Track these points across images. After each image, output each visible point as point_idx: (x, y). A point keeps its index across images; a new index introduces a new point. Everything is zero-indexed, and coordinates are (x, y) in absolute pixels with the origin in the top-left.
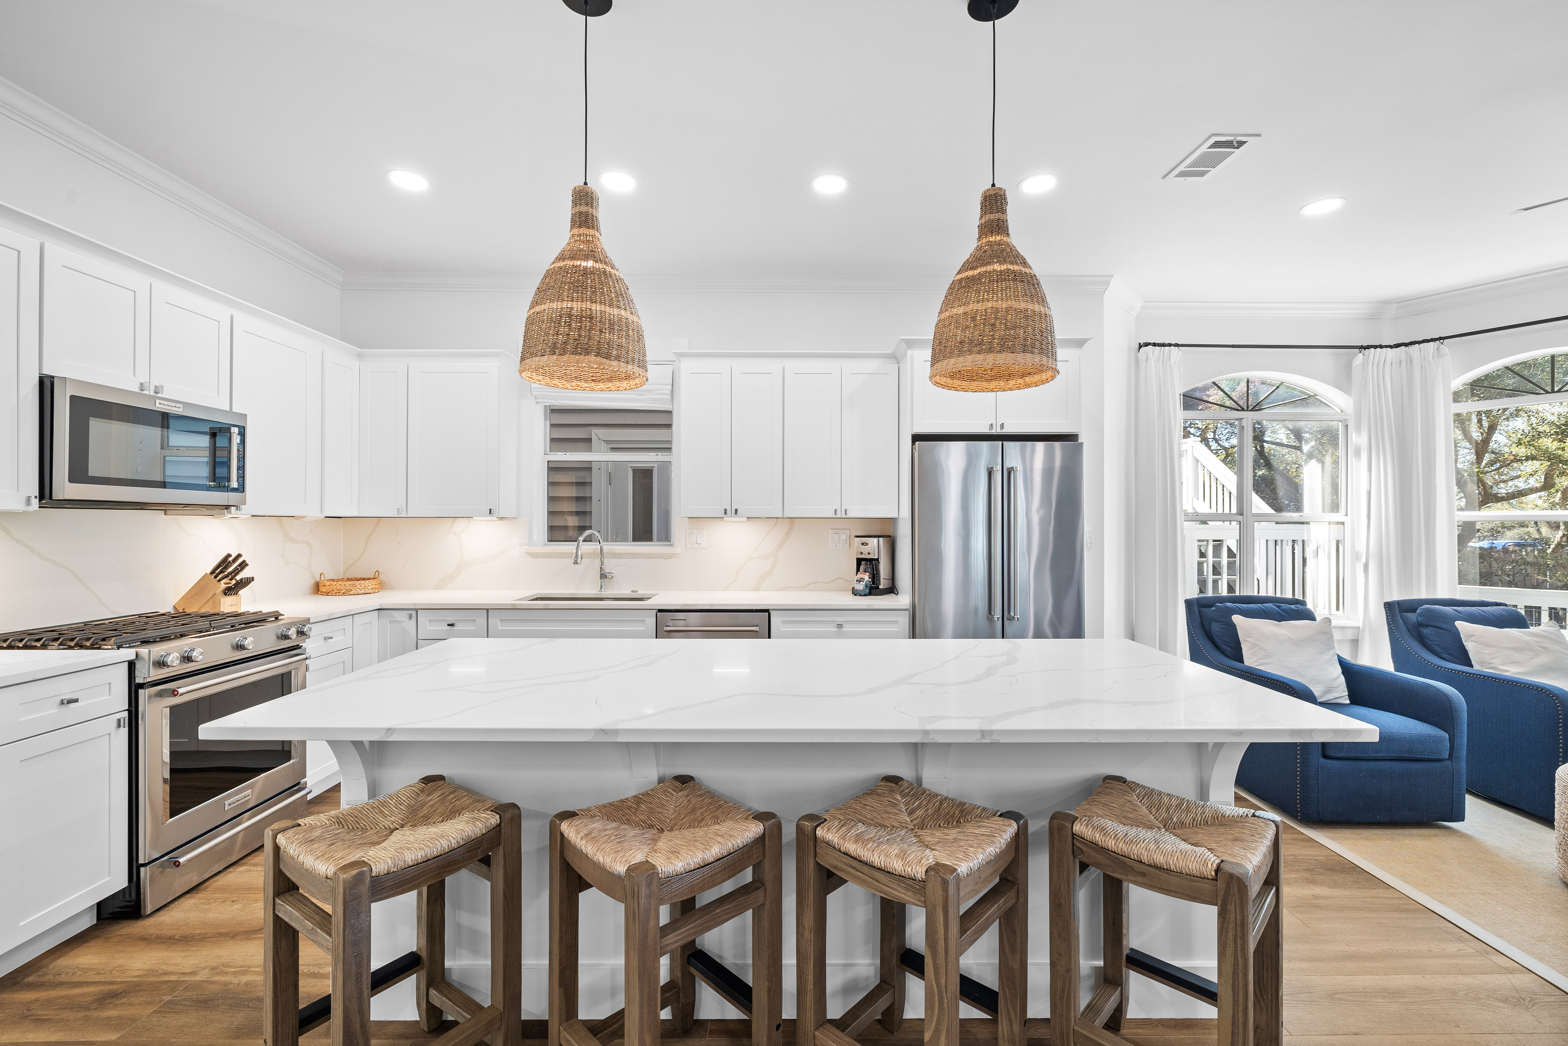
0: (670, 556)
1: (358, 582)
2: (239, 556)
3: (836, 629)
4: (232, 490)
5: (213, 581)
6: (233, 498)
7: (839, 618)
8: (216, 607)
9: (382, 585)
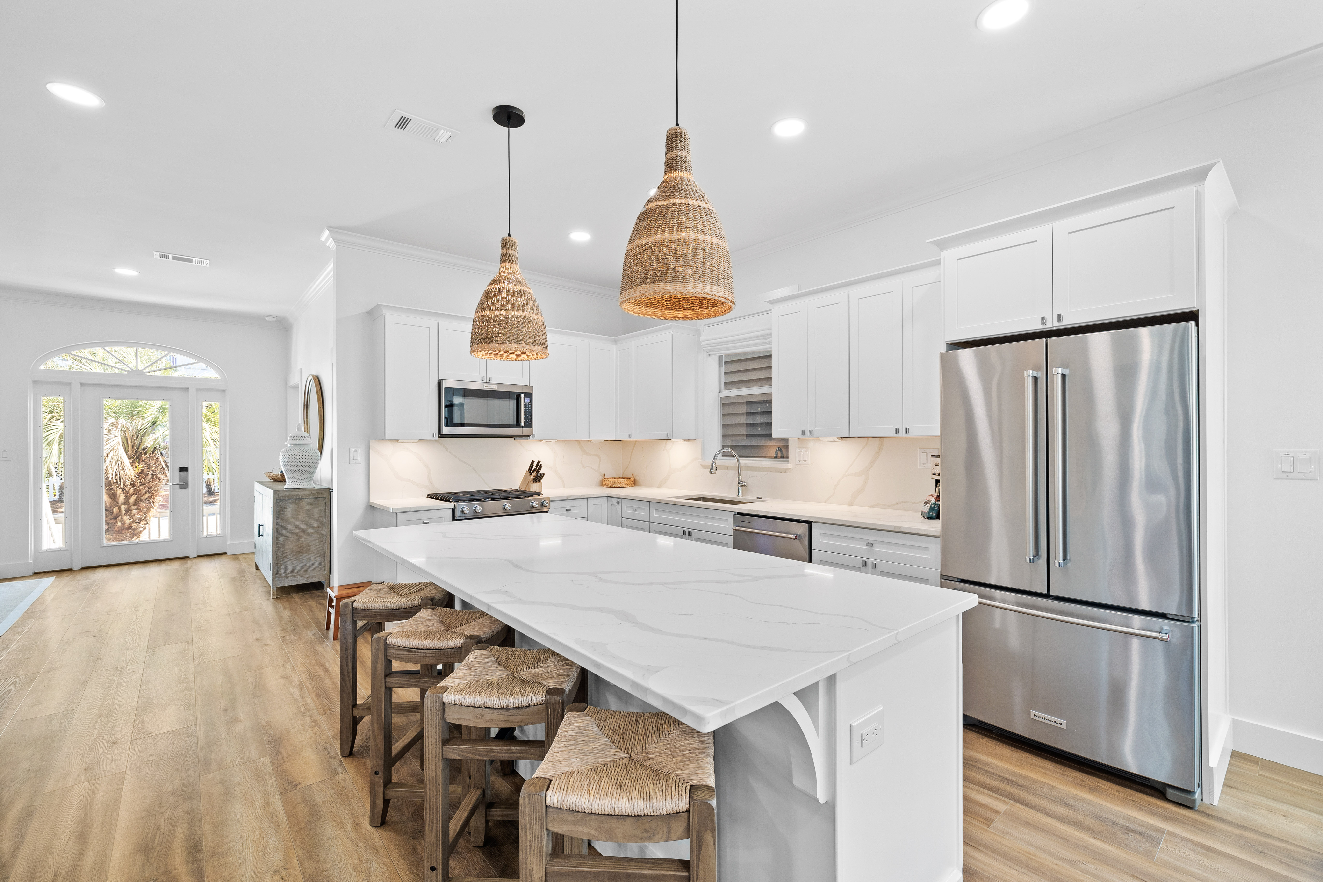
0: (785, 471)
1: (617, 480)
2: (539, 462)
3: (867, 547)
4: (522, 427)
5: (528, 474)
6: (525, 431)
7: (871, 537)
8: (529, 488)
9: (635, 483)
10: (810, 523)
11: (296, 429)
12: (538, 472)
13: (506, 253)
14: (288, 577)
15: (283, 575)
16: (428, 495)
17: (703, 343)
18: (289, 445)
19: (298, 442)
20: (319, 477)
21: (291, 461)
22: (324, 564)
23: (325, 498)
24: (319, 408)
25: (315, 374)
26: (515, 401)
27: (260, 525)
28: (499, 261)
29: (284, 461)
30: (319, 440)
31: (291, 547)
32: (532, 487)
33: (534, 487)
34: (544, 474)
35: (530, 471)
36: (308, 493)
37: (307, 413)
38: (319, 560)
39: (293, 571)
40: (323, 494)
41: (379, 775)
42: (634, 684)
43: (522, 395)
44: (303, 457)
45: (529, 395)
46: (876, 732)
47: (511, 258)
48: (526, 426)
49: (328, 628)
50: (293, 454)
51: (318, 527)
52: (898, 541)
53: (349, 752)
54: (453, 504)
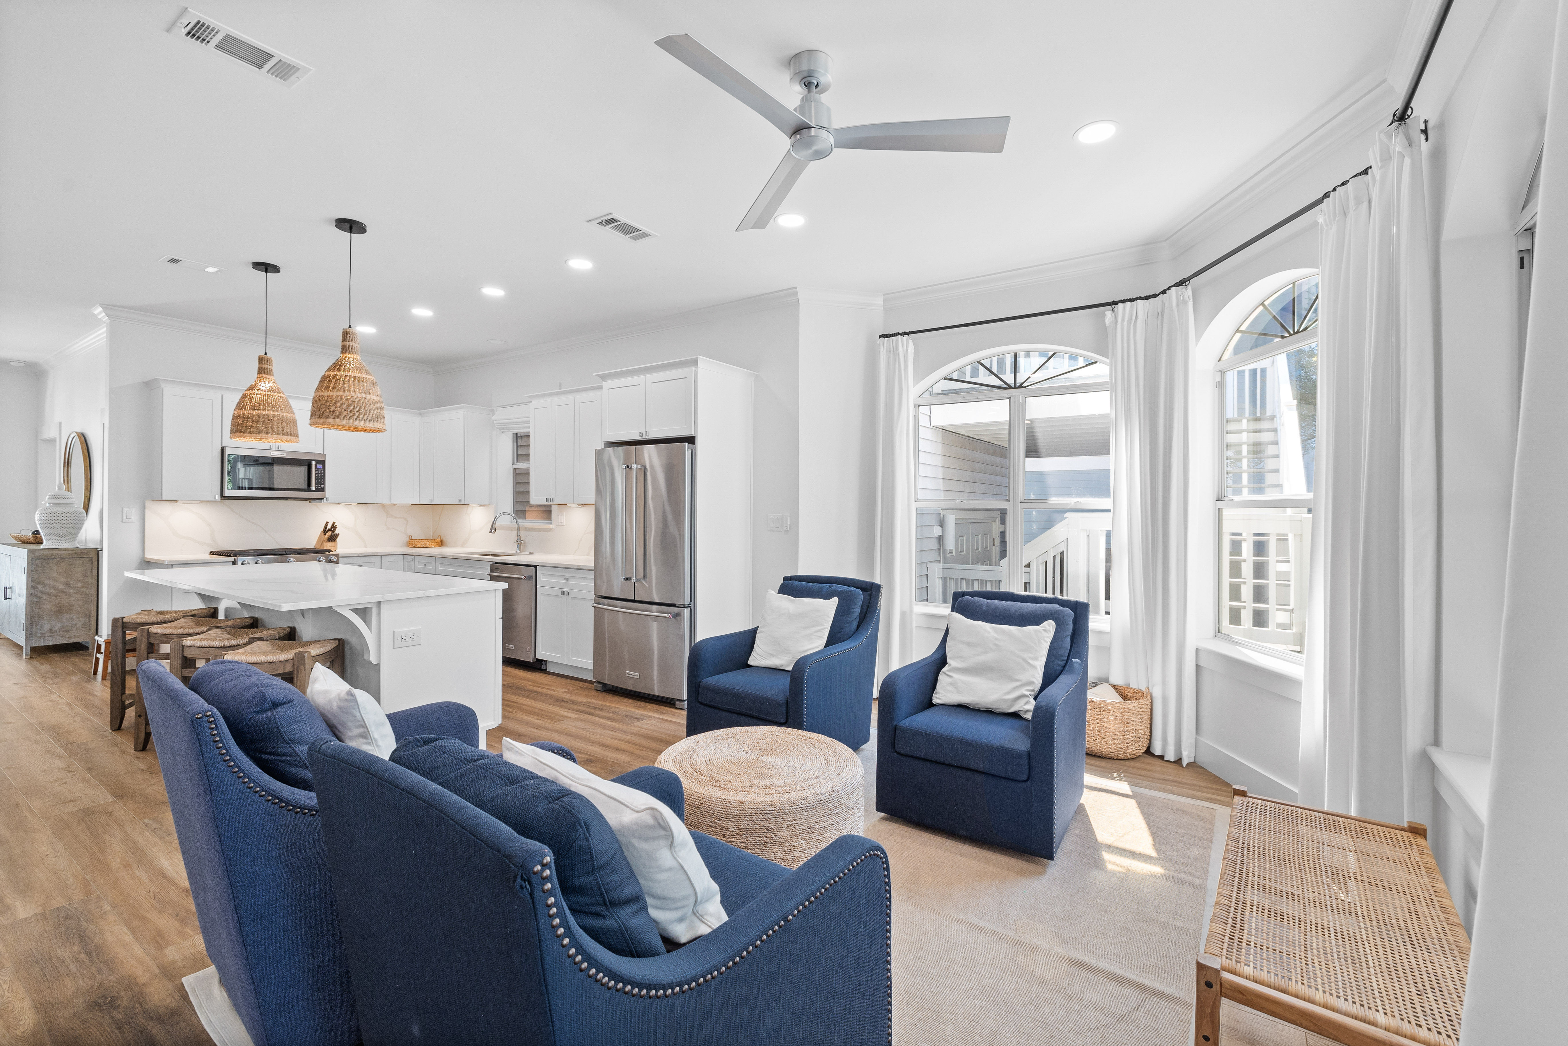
0: (549, 529)
1: (424, 541)
2: (334, 523)
3: (565, 581)
4: (314, 491)
5: (323, 534)
6: (318, 495)
7: (567, 574)
8: (323, 547)
9: (441, 543)
10: (535, 566)
11: (57, 488)
12: (333, 532)
13: (262, 368)
14: (45, 637)
15: (38, 635)
16: (211, 552)
17: (495, 422)
18: (47, 505)
19: (58, 501)
20: (84, 538)
21: (50, 520)
22: (89, 624)
23: (92, 558)
24: (85, 467)
25: (79, 430)
26: (307, 467)
27: (6, 588)
28: (257, 372)
29: (41, 520)
30: (85, 499)
31: (49, 606)
32: (327, 546)
33: (328, 546)
34: (338, 534)
35: (325, 531)
36: (70, 552)
37: (68, 471)
38: (83, 620)
39: (51, 631)
40: (90, 554)
41: (142, 718)
42: (265, 603)
43: (314, 463)
44: (65, 516)
45: (322, 462)
46: (413, 637)
47: (266, 371)
48: (317, 490)
49: (95, 673)
50: (53, 514)
51: (83, 587)
52: (576, 575)
53: (117, 725)
54: (233, 558)
